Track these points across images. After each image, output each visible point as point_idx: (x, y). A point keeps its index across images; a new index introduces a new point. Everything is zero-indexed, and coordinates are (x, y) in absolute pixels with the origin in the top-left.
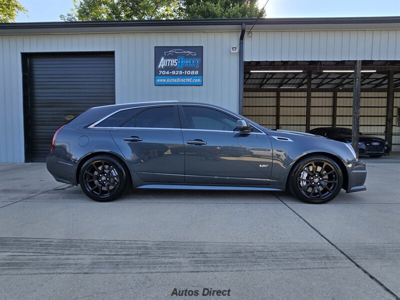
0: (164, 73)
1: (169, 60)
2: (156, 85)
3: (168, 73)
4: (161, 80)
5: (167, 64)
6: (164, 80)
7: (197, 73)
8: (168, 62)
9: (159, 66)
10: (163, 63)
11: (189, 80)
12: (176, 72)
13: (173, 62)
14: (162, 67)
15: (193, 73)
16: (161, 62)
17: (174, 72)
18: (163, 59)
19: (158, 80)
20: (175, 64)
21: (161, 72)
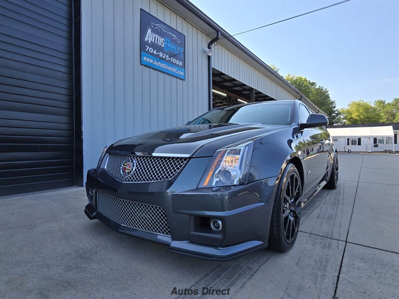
0: (151, 50)
1: (157, 36)
2: (142, 65)
3: (155, 53)
4: (148, 60)
5: (155, 40)
6: (152, 61)
7: (181, 64)
8: (155, 37)
9: (146, 39)
10: (150, 36)
11: (174, 70)
12: (163, 55)
13: (161, 41)
14: (149, 42)
15: (177, 62)
16: (148, 34)
17: (161, 55)
18: (149, 31)
19: (145, 58)
20: (162, 44)
21: (148, 47)
